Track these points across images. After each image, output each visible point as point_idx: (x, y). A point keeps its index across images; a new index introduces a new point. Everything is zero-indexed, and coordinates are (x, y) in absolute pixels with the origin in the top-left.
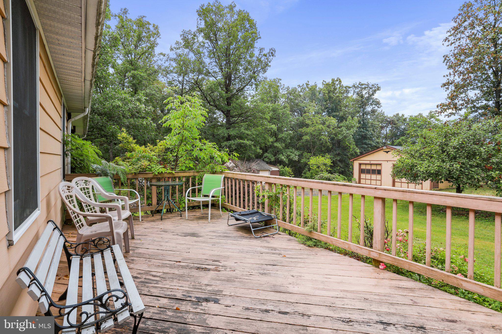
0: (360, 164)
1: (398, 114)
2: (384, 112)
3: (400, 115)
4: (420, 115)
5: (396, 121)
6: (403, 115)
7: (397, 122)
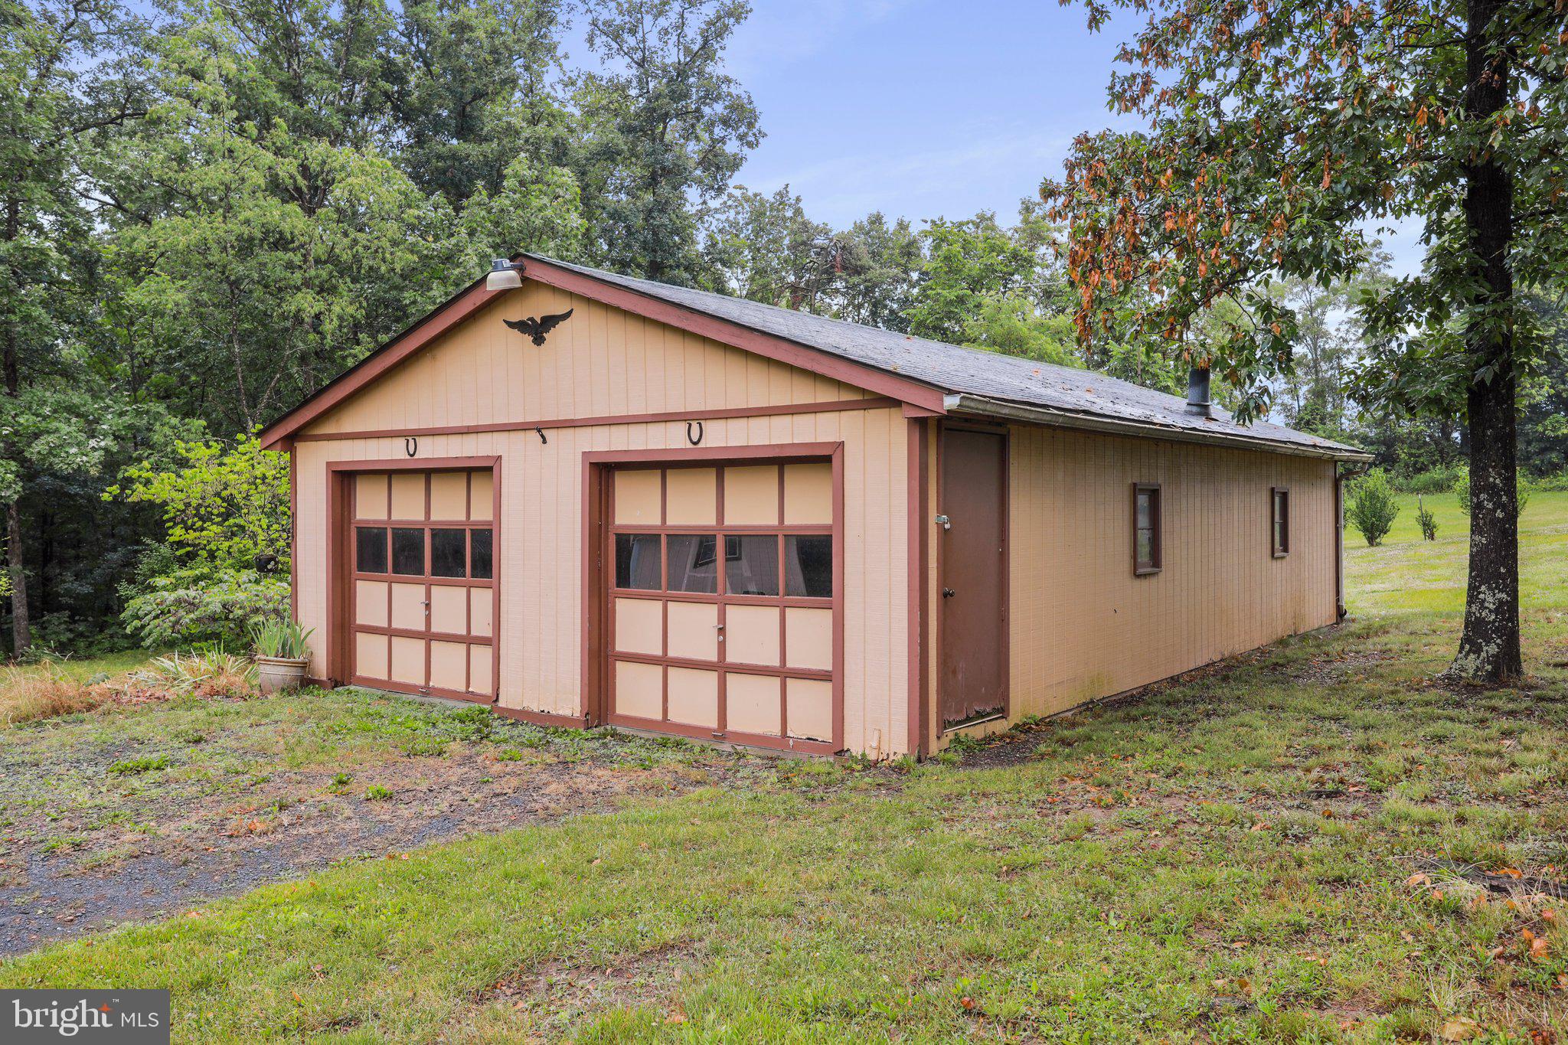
0: (345, 480)
1: (877, 220)
2: (798, 199)
3: (890, 225)
4: (985, 221)
5: (863, 250)
6: (902, 226)
7: (866, 260)
